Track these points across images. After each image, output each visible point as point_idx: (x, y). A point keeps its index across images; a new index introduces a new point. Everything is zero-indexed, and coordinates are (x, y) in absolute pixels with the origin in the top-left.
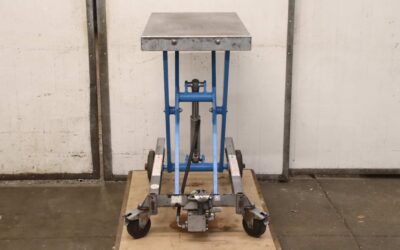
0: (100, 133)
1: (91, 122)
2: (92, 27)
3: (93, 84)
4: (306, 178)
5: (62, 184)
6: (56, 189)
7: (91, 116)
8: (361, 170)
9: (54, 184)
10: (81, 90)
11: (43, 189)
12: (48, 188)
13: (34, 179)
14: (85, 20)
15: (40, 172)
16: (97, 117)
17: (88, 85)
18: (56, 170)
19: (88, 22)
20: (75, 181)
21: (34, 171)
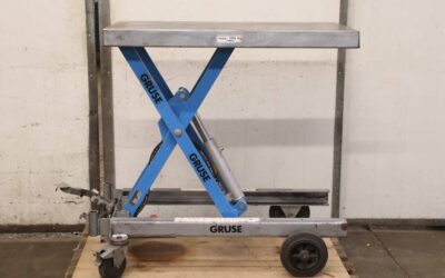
0: (102, 174)
1: (91, 160)
2: (93, 39)
3: (93, 112)
4: (361, 230)
5: (52, 237)
6: (45, 245)
7: (90, 153)
8: (429, 221)
9: (42, 238)
10: (77, 119)
11: (28, 244)
12: (35, 244)
13: (18, 232)
14: (84, 30)
15: (24, 224)
16: (98, 154)
17: (87, 113)
18: (46, 220)
19: (88, 32)
20: (69, 234)
21: (17, 222)
